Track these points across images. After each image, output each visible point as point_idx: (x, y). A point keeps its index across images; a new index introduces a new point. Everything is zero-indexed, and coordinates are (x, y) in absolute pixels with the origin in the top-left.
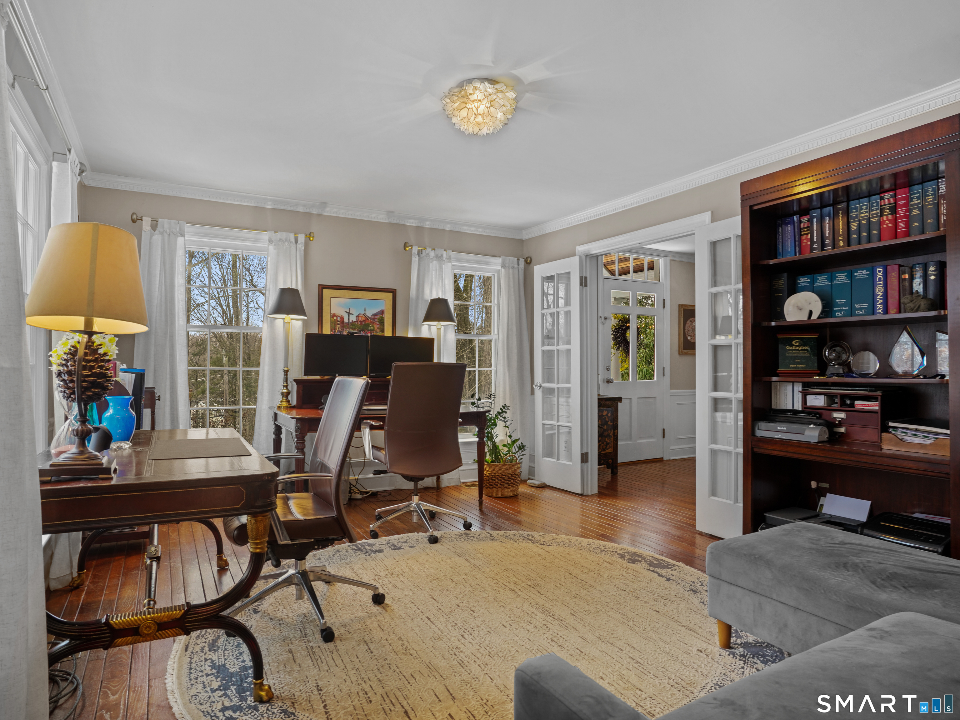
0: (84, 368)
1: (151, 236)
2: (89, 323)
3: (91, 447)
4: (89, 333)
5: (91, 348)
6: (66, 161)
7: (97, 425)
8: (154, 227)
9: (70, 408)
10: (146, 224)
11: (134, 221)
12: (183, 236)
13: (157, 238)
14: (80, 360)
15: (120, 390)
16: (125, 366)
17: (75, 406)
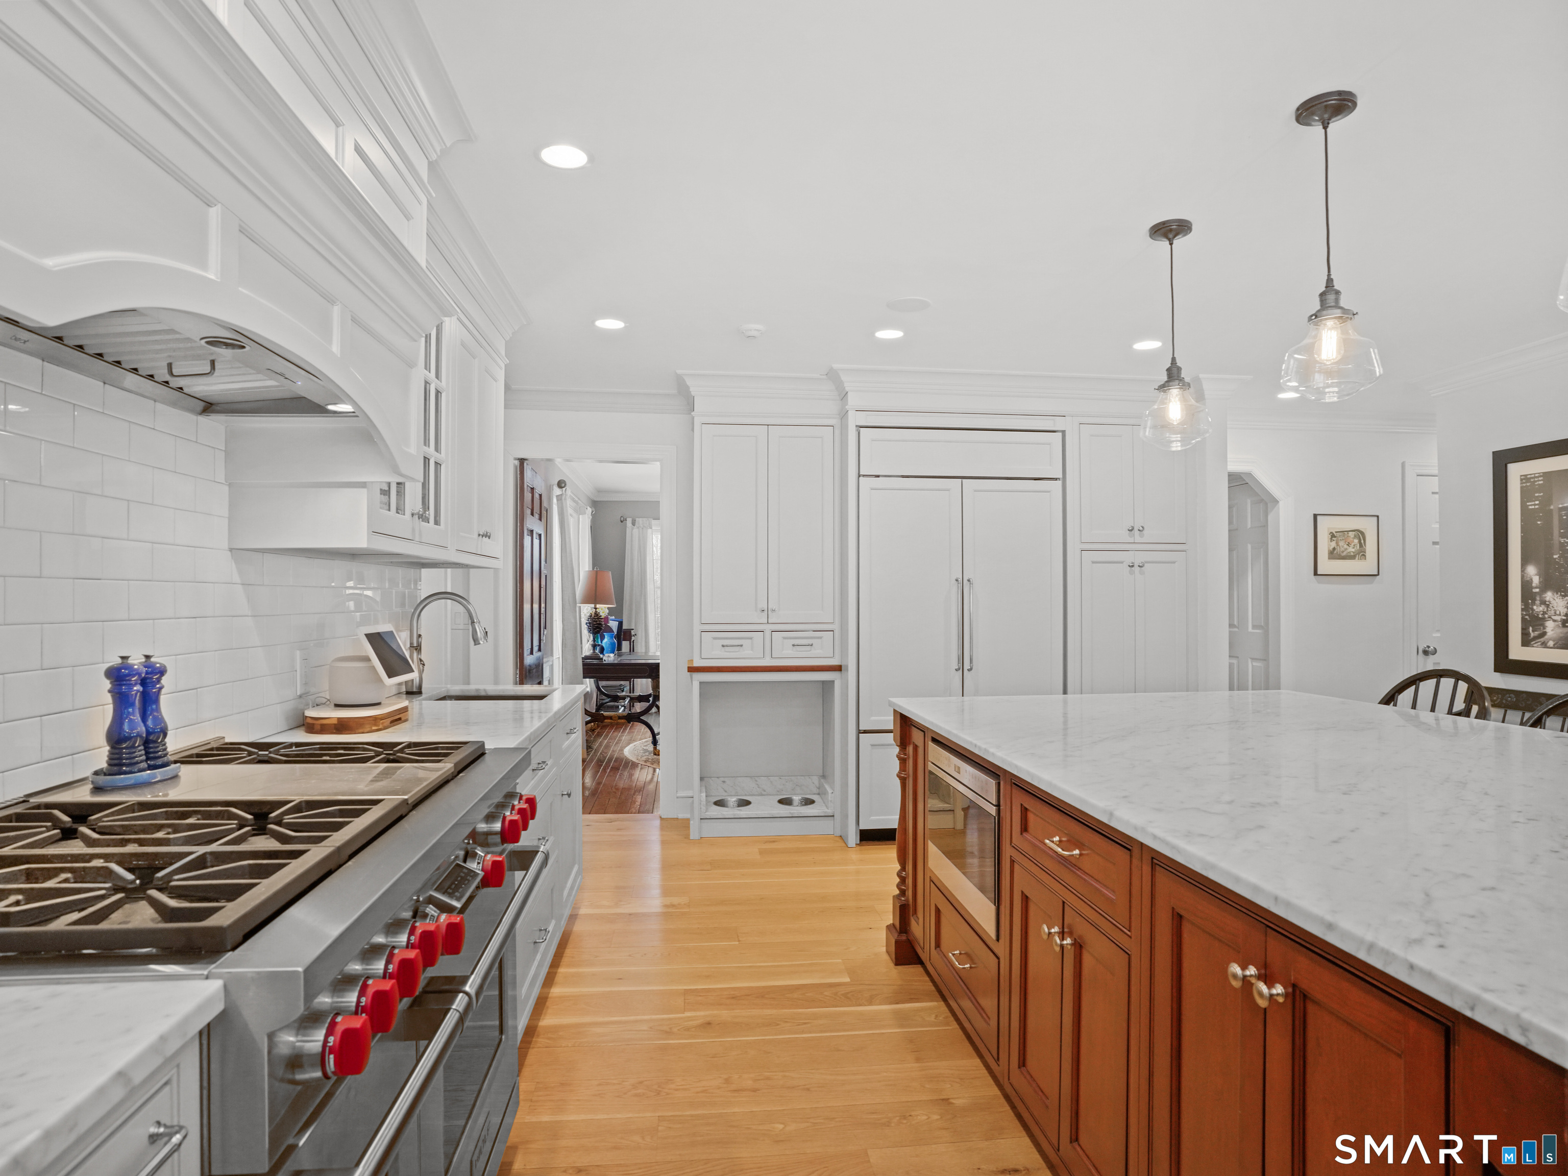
0: (594, 621)
1: (632, 529)
2: (595, 606)
3: (597, 651)
4: (596, 608)
5: (597, 614)
6: (585, 513)
7: (600, 643)
8: (634, 524)
9: (590, 636)
10: (629, 521)
11: (622, 522)
12: (651, 528)
13: (636, 531)
14: (593, 618)
15: (610, 630)
16: (613, 617)
17: (591, 635)
